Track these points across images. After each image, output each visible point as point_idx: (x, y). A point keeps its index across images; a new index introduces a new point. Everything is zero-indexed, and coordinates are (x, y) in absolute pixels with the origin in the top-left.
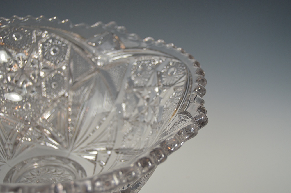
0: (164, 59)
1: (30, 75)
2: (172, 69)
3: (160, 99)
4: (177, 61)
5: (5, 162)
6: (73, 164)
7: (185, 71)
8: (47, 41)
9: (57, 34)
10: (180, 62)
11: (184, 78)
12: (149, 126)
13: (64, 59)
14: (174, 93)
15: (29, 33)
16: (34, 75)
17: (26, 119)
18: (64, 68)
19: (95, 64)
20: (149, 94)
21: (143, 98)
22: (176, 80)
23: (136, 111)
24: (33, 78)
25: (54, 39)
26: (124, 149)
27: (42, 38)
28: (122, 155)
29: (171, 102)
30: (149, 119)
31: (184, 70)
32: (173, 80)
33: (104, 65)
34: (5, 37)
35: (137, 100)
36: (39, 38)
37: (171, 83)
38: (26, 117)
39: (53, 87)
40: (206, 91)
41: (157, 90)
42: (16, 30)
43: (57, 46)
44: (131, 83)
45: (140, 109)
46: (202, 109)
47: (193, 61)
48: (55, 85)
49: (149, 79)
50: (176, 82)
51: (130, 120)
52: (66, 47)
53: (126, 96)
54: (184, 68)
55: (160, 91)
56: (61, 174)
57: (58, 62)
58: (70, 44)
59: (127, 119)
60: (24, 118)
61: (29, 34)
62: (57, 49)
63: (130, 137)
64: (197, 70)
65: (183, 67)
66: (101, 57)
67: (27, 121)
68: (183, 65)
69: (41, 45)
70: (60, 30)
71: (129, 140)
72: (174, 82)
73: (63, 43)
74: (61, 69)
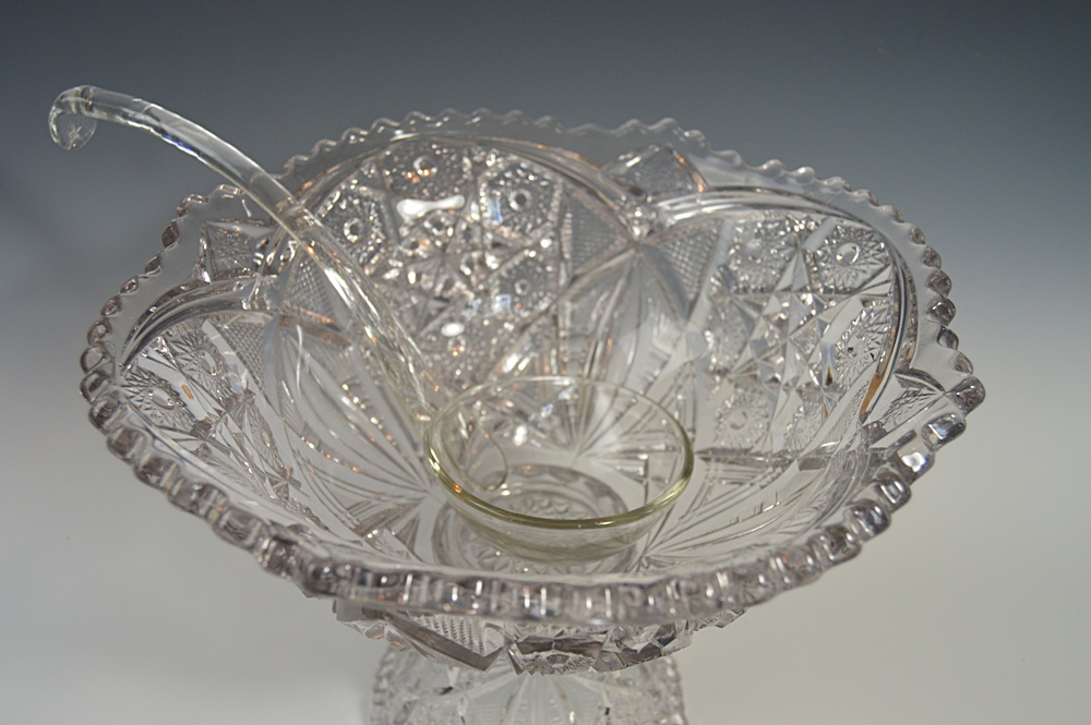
0: (818, 217)
1: (459, 264)
2: (847, 248)
3: (823, 325)
4: (858, 226)
5: (425, 491)
6: (587, 483)
7: (887, 254)
8: (501, 176)
9: (523, 153)
10: (867, 228)
11: (886, 274)
12: (794, 393)
13: (545, 220)
14: (864, 314)
15: (451, 154)
16: (470, 264)
17: (456, 378)
18: (545, 243)
19: (625, 230)
20: (784, 310)
21: (768, 318)
22: (862, 277)
23: (749, 353)
24: (467, 271)
25: (513, 167)
26: (724, 451)
27: (486, 167)
28: (721, 466)
29: (860, 337)
30: (790, 374)
31: (880, 250)
32: (855, 278)
33: (651, 232)
34: (395, 170)
35: (751, 324)
36: (480, 167)
37: (849, 284)
38: (458, 372)
39: (519, 291)
40: (954, 307)
41: (809, 298)
42: (421, 149)
43: (528, 187)
44: (728, 278)
45: (761, 346)
46: (962, 364)
47: (906, 226)
48: (523, 287)
49: (782, 270)
50: (864, 283)
51: (732, 376)
52: (550, 188)
53: (715, 311)
54: (883, 245)
55: (818, 305)
56: (566, 511)
57: (530, 226)
58: (560, 180)
59: (723, 372)
60: (453, 374)
61: (453, 158)
62: (527, 194)
63: (735, 418)
64: (924, 256)
65: (878, 242)
66: (642, 211)
67: (460, 382)
68: (874, 236)
69: (484, 185)
70: (528, 143)
71: (734, 426)
72: (857, 284)
73: (540, 178)
74: (536, 246)
